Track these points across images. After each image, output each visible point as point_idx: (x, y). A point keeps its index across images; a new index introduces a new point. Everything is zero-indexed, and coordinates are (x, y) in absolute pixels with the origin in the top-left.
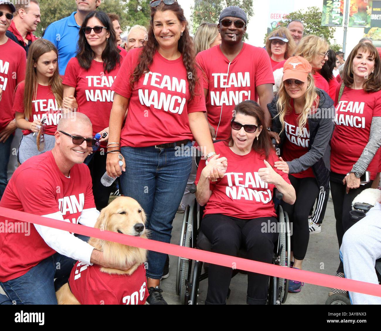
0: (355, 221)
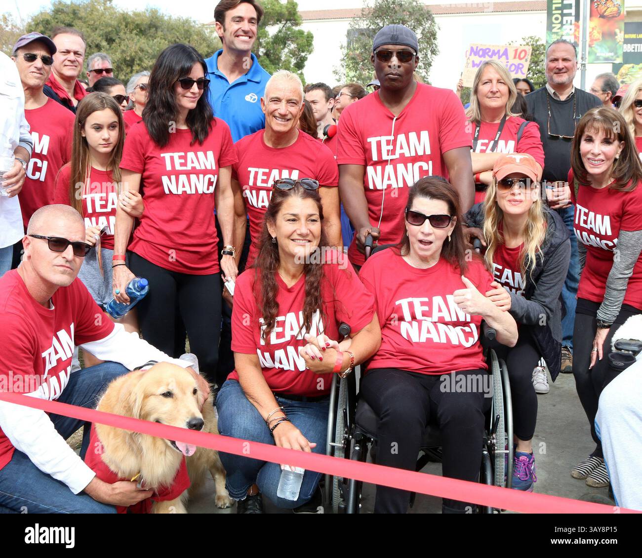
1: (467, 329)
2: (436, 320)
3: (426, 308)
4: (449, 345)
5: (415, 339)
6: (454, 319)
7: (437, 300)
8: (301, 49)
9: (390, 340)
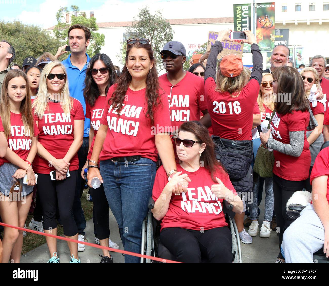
0: (292, 220)
1: (216, 205)
2: (200, 200)
3: (194, 194)
4: (207, 214)
5: (189, 211)
6: (210, 200)
7: (200, 189)
8: (98, 43)
9: (175, 211)
